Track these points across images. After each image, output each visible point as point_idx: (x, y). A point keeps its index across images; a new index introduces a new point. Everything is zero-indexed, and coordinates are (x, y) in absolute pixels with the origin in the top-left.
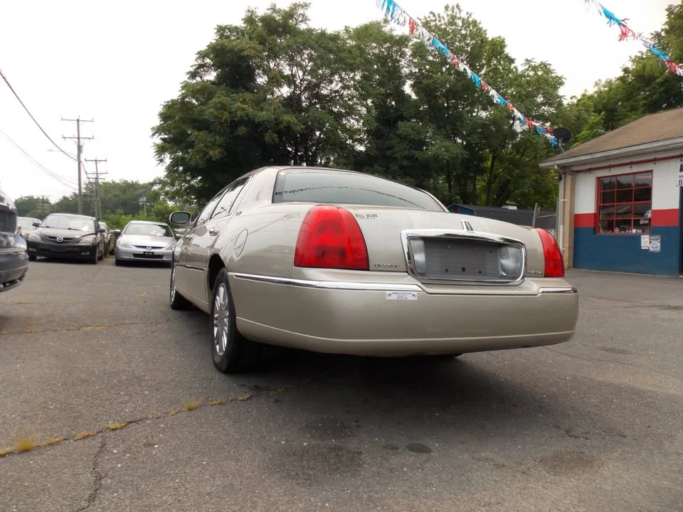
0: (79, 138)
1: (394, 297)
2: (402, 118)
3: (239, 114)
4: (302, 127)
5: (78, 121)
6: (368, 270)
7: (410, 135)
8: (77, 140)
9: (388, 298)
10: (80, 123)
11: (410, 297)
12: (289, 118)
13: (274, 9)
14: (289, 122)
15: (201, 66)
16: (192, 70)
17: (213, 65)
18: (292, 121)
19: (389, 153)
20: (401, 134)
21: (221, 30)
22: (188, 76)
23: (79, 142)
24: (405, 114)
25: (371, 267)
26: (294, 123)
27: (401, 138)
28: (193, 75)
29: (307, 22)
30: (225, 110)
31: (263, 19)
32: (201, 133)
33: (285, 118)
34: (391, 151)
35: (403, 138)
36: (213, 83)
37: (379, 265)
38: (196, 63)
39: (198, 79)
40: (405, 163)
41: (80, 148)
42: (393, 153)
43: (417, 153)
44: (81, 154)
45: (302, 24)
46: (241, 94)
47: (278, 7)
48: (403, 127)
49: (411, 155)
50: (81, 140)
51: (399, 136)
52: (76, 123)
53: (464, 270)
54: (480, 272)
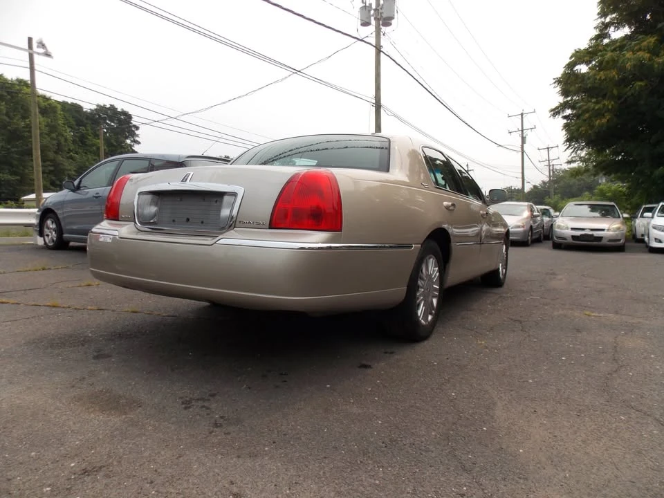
0: (522, 131)
1: (102, 239)
5: (522, 114)
6: (118, 220)
8: (520, 132)
10: (524, 115)
11: (108, 240)
23: (522, 134)
25: (120, 217)
41: (523, 140)
44: (525, 145)
50: (524, 131)
52: (520, 117)
53: (188, 220)
54: (202, 222)
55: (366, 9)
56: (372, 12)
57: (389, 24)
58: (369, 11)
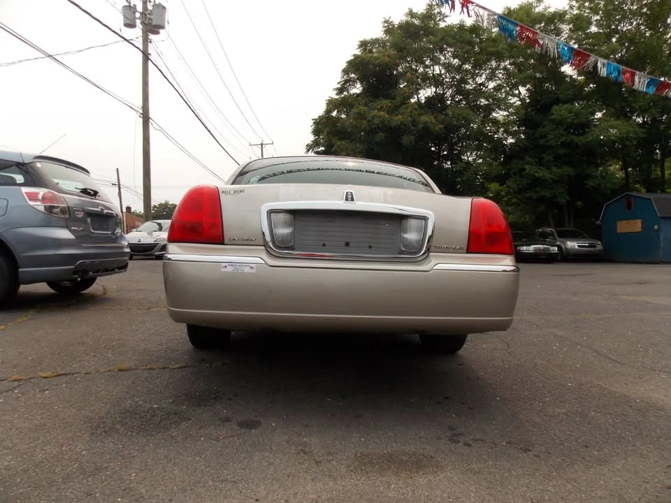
1: (230, 269)
2: (557, 101)
3: (376, 121)
4: (440, 126)
5: (262, 144)
6: (223, 244)
7: (567, 118)
9: (223, 270)
10: (263, 146)
11: (247, 270)
12: (427, 118)
13: (411, 14)
14: (427, 122)
15: (346, 81)
16: (339, 86)
17: (357, 79)
18: (429, 121)
19: (542, 142)
20: (555, 119)
21: (364, 44)
22: (336, 92)
24: (561, 96)
25: (226, 241)
26: (431, 122)
27: (556, 124)
28: (340, 91)
29: (445, 19)
30: (364, 119)
31: (401, 26)
32: (343, 143)
33: (422, 118)
34: (544, 140)
35: (558, 123)
36: (358, 95)
37: (234, 239)
38: (343, 79)
39: (345, 93)
40: (561, 151)
42: (548, 141)
43: (576, 139)
45: (441, 23)
46: (379, 102)
47: (415, 11)
48: (559, 111)
49: (569, 141)
51: (552, 121)
52: (260, 146)
53: (347, 244)
54: (370, 247)
55: (129, 9)
56: (138, 15)
57: (158, 33)
58: (134, 13)
